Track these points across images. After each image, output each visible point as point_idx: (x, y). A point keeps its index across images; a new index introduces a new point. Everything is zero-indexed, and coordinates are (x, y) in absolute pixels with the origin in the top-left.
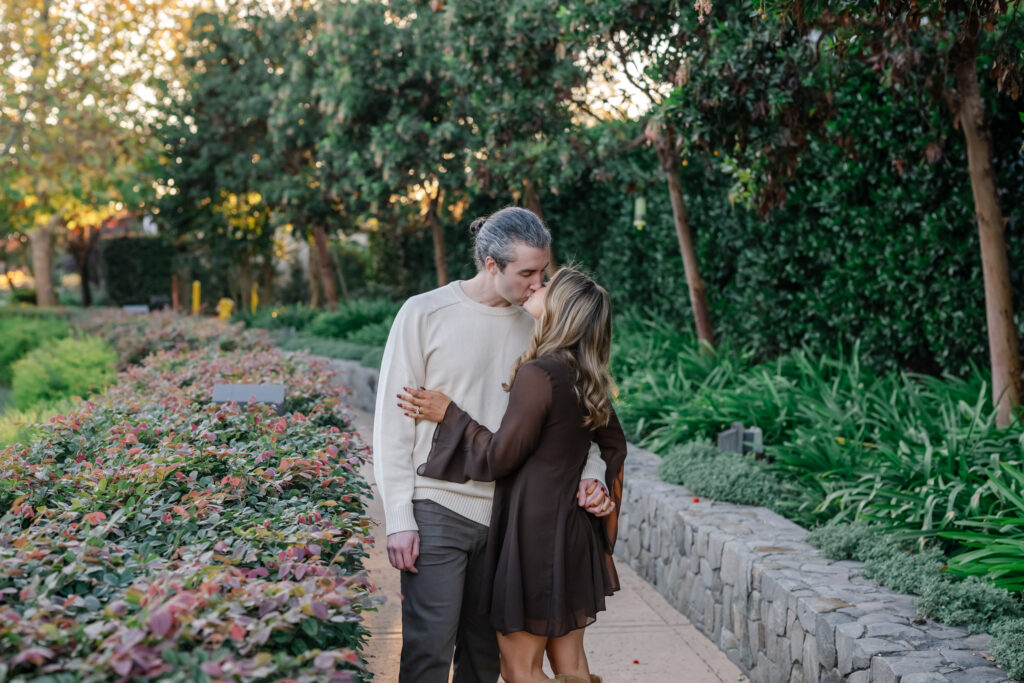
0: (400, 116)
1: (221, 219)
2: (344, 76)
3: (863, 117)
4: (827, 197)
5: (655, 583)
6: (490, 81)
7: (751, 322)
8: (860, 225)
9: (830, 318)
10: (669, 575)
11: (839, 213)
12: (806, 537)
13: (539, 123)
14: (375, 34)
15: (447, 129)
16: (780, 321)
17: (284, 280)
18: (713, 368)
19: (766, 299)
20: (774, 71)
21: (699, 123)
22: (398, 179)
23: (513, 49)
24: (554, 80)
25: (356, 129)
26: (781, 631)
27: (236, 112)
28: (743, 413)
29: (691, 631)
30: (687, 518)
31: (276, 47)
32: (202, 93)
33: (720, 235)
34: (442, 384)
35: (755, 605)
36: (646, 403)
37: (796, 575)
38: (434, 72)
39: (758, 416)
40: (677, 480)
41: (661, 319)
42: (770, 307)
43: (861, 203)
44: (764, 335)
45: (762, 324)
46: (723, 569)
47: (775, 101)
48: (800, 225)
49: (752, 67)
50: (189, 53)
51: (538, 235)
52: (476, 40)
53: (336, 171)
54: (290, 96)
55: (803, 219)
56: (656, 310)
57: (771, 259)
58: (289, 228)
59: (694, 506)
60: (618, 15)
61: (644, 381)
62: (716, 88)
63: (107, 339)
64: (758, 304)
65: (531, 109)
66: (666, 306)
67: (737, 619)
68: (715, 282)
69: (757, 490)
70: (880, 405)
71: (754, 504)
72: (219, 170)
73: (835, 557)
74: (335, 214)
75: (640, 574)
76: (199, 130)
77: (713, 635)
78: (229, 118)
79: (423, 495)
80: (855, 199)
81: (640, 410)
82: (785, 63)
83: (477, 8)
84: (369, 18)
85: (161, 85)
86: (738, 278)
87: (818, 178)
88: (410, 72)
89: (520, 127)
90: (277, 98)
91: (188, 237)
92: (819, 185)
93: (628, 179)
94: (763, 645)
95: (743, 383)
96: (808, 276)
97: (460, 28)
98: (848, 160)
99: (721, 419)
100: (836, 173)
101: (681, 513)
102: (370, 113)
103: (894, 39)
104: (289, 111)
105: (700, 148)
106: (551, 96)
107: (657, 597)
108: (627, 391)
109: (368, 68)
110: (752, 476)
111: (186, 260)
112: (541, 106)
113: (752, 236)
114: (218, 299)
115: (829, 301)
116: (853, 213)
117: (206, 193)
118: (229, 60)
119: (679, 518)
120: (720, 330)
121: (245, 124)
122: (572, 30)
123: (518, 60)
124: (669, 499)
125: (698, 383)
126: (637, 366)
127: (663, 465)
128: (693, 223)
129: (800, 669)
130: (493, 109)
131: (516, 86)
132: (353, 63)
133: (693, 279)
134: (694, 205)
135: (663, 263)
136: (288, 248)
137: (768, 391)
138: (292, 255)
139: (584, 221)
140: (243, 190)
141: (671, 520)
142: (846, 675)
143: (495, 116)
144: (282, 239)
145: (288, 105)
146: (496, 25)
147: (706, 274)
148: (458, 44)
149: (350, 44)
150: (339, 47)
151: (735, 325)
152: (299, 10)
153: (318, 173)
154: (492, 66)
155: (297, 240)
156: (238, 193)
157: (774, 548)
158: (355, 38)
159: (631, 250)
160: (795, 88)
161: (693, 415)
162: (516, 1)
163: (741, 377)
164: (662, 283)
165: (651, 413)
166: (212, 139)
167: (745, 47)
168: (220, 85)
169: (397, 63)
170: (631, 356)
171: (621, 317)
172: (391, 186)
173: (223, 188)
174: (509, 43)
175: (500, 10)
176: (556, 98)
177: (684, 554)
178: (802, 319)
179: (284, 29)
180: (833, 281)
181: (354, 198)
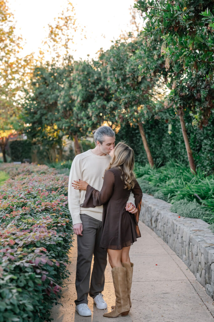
0: (97, 100)
1: (45, 134)
2: (80, 87)
5: (168, 243)
6: (122, 88)
7: (207, 163)
10: (171, 241)
12: (208, 227)
13: (137, 101)
14: (88, 74)
15: (112, 104)
17: (67, 153)
18: (193, 177)
19: (211, 155)
20: (202, 84)
21: (179, 100)
22: (97, 120)
24: (142, 87)
25: (84, 104)
26: (196, 254)
27: (48, 100)
28: (199, 191)
29: (175, 256)
30: (175, 222)
31: (61, 78)
32: (37, 93)
33: (197, 135)
34: (87, 180)
35: (190, 246)
36: (171, 189)
37: (202, 237)
38: (107, 86)
39: (204, 192)
40: (175, 211)
41: (181, 163)
42: (212, 158)
44: (210, 167)
45: (210, 163)
46: (183, 237)
47: (203, 94)
49: (196, 83)
50: (34, 80)
51: (111, 133)
52: (117, 75)
53: (79, 118)
54: (64, 94)
56: (179, 160)
57: (212, 143)
58: (67, 136)
59: (178, 219)
60: (156, 67)
61: (172, 182)
62: (184, 90)
63: (7, 172)
64: (208, 157)
65: (135, 97)
66: (182, 159)
67: (187, 251)
68: (196, 151)
69: (198, 214)
71: (197, 218)
72: (43, 118)
74: (80, 131)
75: (164, 241)
76: (38, 105)
77: (181, 257)
78: (46, 102)
79: (83, 212)
81: (169, 191)
82: (206, 81)
83: (117, 65)
84: (87, 69)
85: (26, 91)
86: (202, 149)
88: (100, 86)
89: (132, 103)
90: (60, 95)
93: (165, 118)
94: (192, 258)
95: (200, 182)
97: (112, 72)
99: (192, 193)
101: (174, 221)
102: (88, 99)
104: (64, 99)
105: (180, 108)
106: (141, 93)
107: (168, 247)
108: (167, 185)
109: (87, 85)
110: (197, 209)
111: (36, 147)
112: (138, 96)
113: (206, 136)
117: (40, 126)
118: (46, 83)
119: (173, 223)
120: (198, 166)
121: (51, 103)
122: (142, 72)
123: (130, 81)
124: (171, 217)
125: (187, 182)
126: (171, 177)
127: (172, 207)
128: (189, 132)
129: (201, 264)
130: (123, 97)
131: (131, 90)
132: (82, 83)
133: (188, 150)
134: (189, 126)
135: (181, 145)
136: (67, 143)
137: (208, 184)
138: (69, 145)
139: (158, 132)
140: (52, 124)
141: (171, 223)
142: (210, 265)
143: (124, 99)
144: (65, 140)
145: (64, 97)
146: (123, 70)
147: (193, 148)
148: (112, 77)
149: (81, 77)
150: (78, 78)
151: (202, 164)
152: (68, 66)
153: (74, 118)
154: (123, 83)
155: (69, 140)
156: (50, 126)
157: (198, 230)
158: (83, 75)
159: (171, 141)
160: (209, 89)
161: (184, 192)
162: (130, 63)
163: (200, 180)
164: (181, 151)
165: (172, 192)
166: (41, 108)
167: (193, 77)
168: (43, 91)
169: (96, 83)
170: (169, 175)
171: (169, 163)
172: (95, 123)
173: (45, 124)
174: (127, 76)
175: (125, 66)
176: (143, 93)
177: (174, 233)
179: (63, 72)
181: (84, 126)
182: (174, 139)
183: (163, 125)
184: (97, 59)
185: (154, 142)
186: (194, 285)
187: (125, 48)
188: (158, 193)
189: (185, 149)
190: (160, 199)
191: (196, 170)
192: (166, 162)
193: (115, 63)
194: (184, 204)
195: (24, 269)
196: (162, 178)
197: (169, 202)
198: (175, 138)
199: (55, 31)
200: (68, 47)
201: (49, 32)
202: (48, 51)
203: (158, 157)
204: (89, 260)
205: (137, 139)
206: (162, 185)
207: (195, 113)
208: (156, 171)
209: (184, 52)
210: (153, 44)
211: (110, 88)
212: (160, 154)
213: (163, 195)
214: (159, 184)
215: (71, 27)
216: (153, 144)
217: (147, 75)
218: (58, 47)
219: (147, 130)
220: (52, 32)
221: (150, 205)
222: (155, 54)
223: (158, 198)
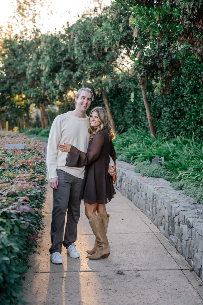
0: (64, 70)
1: (13, 102)
2: (47, 58)
3: (195, 68)
4: (186, 91)
5: (132, 200)
6: (88, 59)
7: (166, 129)
8: (195, 99)
9: (187, 127)
10: (135, 198)
11: (189, 96)
12: (170, 185)
13: (103, 71)
14: (56, 46)
15: (78, 74)
16: (174, 128)
17: (34, 121)
18: (154, 142)
19: (170, 122)
20: (164, 54)
21: (143, 69)
22: (64, 88)
23: (95, 49)
24: (107, 58)
25: (51, 74)
26: (160, 209)
27: (17, 70)
28: (160, 154)
29: (140, 212)
30: (139, 181)
31: (29, 50)
32: (7, 64)
33: (157, 103)
35: (154, 202)
36: (134, 152)
37: (165, 194)
38: (74, 57)
39: (164, 155)
40: (138, 172)
41: (142, 129)
42: (171, 124)
43: (195, 93)
44: (169, 132)
45: (169, 129)
46: (148, 194)
47: (165, 63)
48: (179, 100)
49: (159, 53)
50: (3, 52)
52: (84, 47)
53: (46, 87)
54: (33, 65)
55: (180, 98)
56: (140, 126)
57: (171, 110)
58: (34, 105)
59: (142, 178)
60: (121, 39)
61: (134, 146)
62: (148, 59)
64: (168, 123)
65: (100, 67)
66: (143, 125)
67: (151, 207)
68: (156, 118)
69: (160, 173)
70: (199, 151)
71: (159, 177)
72: (12, 87)
73: (177, 189)
74: (47, 100)
75: (128, 198)
76: (7, 75)
77: (145, 213)
78: (15, 72)
79: (59, 168)
80: (194, 92)
81: (132, 154)
82: (168, 52)
83: (84, 37)
84: (54, 41)
86: (162, 116)
87: (183, 86)
88: (67, 57)
89: (97, 72)
90: (29, 65)
91: (4, 108)
92: (184, 88)
93: (128, 87)
94: (156, 213)
95: (161, 145)
96: (181, 115)
97: (79, 43)
98: (191, 80)
99: (154, 155)
100: (188, 85)
101: (138, 180)
102: (55, 69)
103: (198, 45)
104: (32, 69)
105: (144, 77)
106: (106, 63)
107: (132, 204)
108: (130, 149)
109: (54, 56)
110: (159, 170)
111: (4, 115)
112: (103, 66)
113: (165, 104)
114: (14, 127)
115: (187, 122)
116: (193, 96)
117: (9, 94)
118: (15, 54)
119: (137, 181)
120: (158, 131)
121: (20, 73)
122: (108, 43)
123: (96, 52)
124: (135, 176)
125: (149, 146)
126: (133, 142)
127: (136, 168)
128: (149, 100)
129: (164, 218)
130: (89, 67)
131: (96, 60)
132: (50, 54)
133: (149, 117)
134: (150, 95)
135: (142, 112)
136: (35, 111)
137: (168, 148)
138: (36, 113)
139: (120, 101)
140: (20, 93)
141: (135, 182)
142: (174, 218)
143: (90, 69)
144: (32, 108)
145: (32, 67)
146: (90, 42)
147: (153, 115)
148: (79, 48)
149: (49, 49)
150: (46, 50)
151: (161, 130)
152: (36, 39)
153: (41, 88)
154: (89, 54)
155: (37, 108)
156: (19, 95)
157: (161, 188)
158: (51, 47)
159: (133, 109)
160: (170, 59)
161: (146, 154)
162: (95, 35)
163: (161, 144)
164: (142, 118)
165: (135, 155)
166: (10, 78)
167: (156, 48)
168: (12, 62)
169: (63, 54)
170: (132, 140)
171: (130, 129)
172: (62, 91)
173: (14, 93)
175: (91, 38)
176: (107, 64)
177: (138, 191)
178: (180, 128)
179: (31, 45)
180: (188, 116)
181: (51, 95)
182: (135, 107)
183: (125, 94)
184: (63, 33)
185: (116, 110)
186: (159, 237)
187: (91, 22)
188: (122, 156)
189: (146, 116)
190: (124, 161)
191: (156, 135)
192: (127, 128)
193: (82, 35)
194: (147, 165)
195: (10, 216)
196: (124, 143)
197: (132, 164)
198: (137, 106)
199: (23, 6)
200: (35, 21)
201: (17, 7)
202: (16, 25)
203: (120, 124)
204: (64, 212)
206: (124, 149)
207: (157, 81)
208: (119, 137)
209: (150, 23)
210: (118, 17)
211: (77, 58)
212: (122, 121)
213: (126, 157)
214: (122, 148)
215: (38, 3)
216: (116, 112)
217: (113, 46)
218: (26, 21)
219: (110, 99)
220: (20, 7)
222: (120, 27)
223: (122, 161)
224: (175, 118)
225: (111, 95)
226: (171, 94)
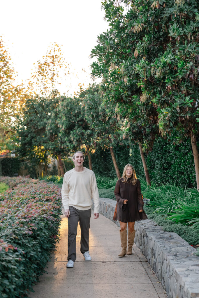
0: (77, 128)
1: (33, 153)
2: (64, 118)
4: (171, 149)
6: (96, 122)
7: (158, 177)
8: (178, 155)
11: (174, 152)
13: (107, 132)
14: (71, 109)
15: (89, 132)
16: (164, 177)
17: (51, 169)
19: (161, 172)
21: (132, 135)
22: (77, 144)
24: (110, 122)
25: (67, 131)
27: (37, 126)
33: (152, 157)
39: (151, 197)
41: (141, 177)
42: (161, 174)
43: (178, 150)
44: (161, 180)
45: (160, 178)
47: (147, 130)
48: (167, 155)
52: (92, 113)
53: (63, 141)
54: (51, 122)
55: (167, 153)
56: (140, 175)
57: (161, 163)
58: (52, 155)
62: (135, 128)
63: (6, 183)
64: (159, 173)
65: (105, 129)
66: (142, 174)
68: (151, 168)
72: (33, 140)
74: (63, 152)
76: (28, 130)
78: (36, 127)
80: (176, 149)
83: (93, 106)
84: (70, 104)
85: (18, 117)
86: (155, 167)
88: (80, 118)
90: (48, 122)
91: (24, 158)
92: (170, 146)
93: (127, 145)
95: (150, 190)
96: (169, 167)
97: (89, 110)
102: (70, 128)
104: (51, 126)
109: (70, 117)
111: (24, 164)
112: (107, 128)
113: (157, 157)
115: (173, 172)
116: (176, 152)
117: (30, 146)
121: (40, 128)
122: (109, 114)
130: (97, 129)
131: (102, 123)
132: (66, 116)
133: (145, 168)
135: (141, 164)
136: (52, 160)
137: (155, 192)
138: (53, 162)
139: (125, 153)
140: (40, 145)
144: (50, 158)
145: (51, 124)
146: (97, 109)
147: (149, 166)
148: (89, 114)
149: (65, 111)
150: (63, 112)
151: (155, 178)
152: (54, 98)
153: (58, 141)
154: (96, 119)
155: (54, 158)
156: (38, 146)
158: (67, 110)
159: (135, 161)
164: (141, 169)
166: (31, 132)
169: (77, 116)
172: (75, 146)
173: (34, 145)
174: (100, 114)
175: (98, 106)
176: (111, 126)
178: (168, 176)
179: (50, 104)
180: (173, 168)
181: (67, 148)
182: (136, 159)
185: (122, 161)
189: (143, 167)
193: (91, 104)
199: (43, 67)
200: (54, 80)
201: (38, 67)
202: (37, 83)
205: (109, 158)
211: (88, 121)
215: (57, 64)
219: (117, 151)
221: (113, 206)
224: (164, 169)
225: (118, 148)
226: (161, 150)
